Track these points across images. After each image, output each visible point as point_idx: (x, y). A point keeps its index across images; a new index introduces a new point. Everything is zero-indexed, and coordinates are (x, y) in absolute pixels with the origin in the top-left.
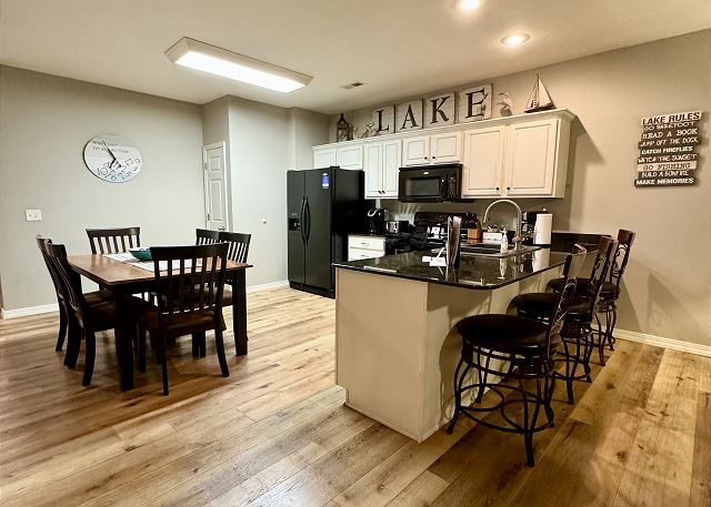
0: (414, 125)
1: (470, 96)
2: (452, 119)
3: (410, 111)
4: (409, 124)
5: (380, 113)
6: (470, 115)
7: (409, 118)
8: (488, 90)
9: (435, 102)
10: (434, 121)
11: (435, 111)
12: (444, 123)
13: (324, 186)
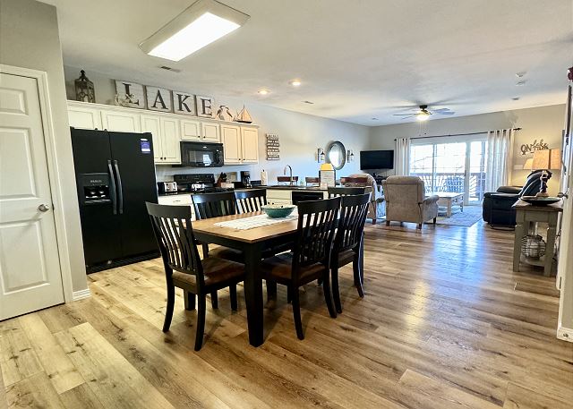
0: (164, 107)
1: (203, 101)
2: (193, 112)
3: (159, 94)
4: (159, 105)
5: (127, 86)
6: (204, 113)
7: (158, 100)
8: (212, 100)
9: (180, 96)
10: (181, 109)
11: (180, 103)
12: (188, 113)
13: (143, 150)
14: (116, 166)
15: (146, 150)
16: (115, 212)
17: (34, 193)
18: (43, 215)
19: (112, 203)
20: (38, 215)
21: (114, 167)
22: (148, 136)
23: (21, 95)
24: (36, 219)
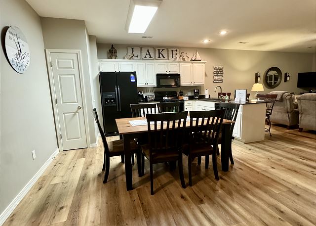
0: (151, 57)
1: (172, 51)
2: (166, 58)
3: (148, 51)
4: (148, 56)
5: (133, 49)
6: (173, 57)
7: (148, 54)
8: (178, 50)
9: (159, 50)
10: (159, 57)
11: (159, 54)
12: (163, 59)
13: (131, 80)
14: (119, 89)
15: (133, 80)
16: (118, 110)
17: (76, 101)
18: (79, 111)
19: (116, 106)
20: (78, 110)
21: (117, 89)
22: (135, 73)
23: (72, 61)
24: (77, 112)
